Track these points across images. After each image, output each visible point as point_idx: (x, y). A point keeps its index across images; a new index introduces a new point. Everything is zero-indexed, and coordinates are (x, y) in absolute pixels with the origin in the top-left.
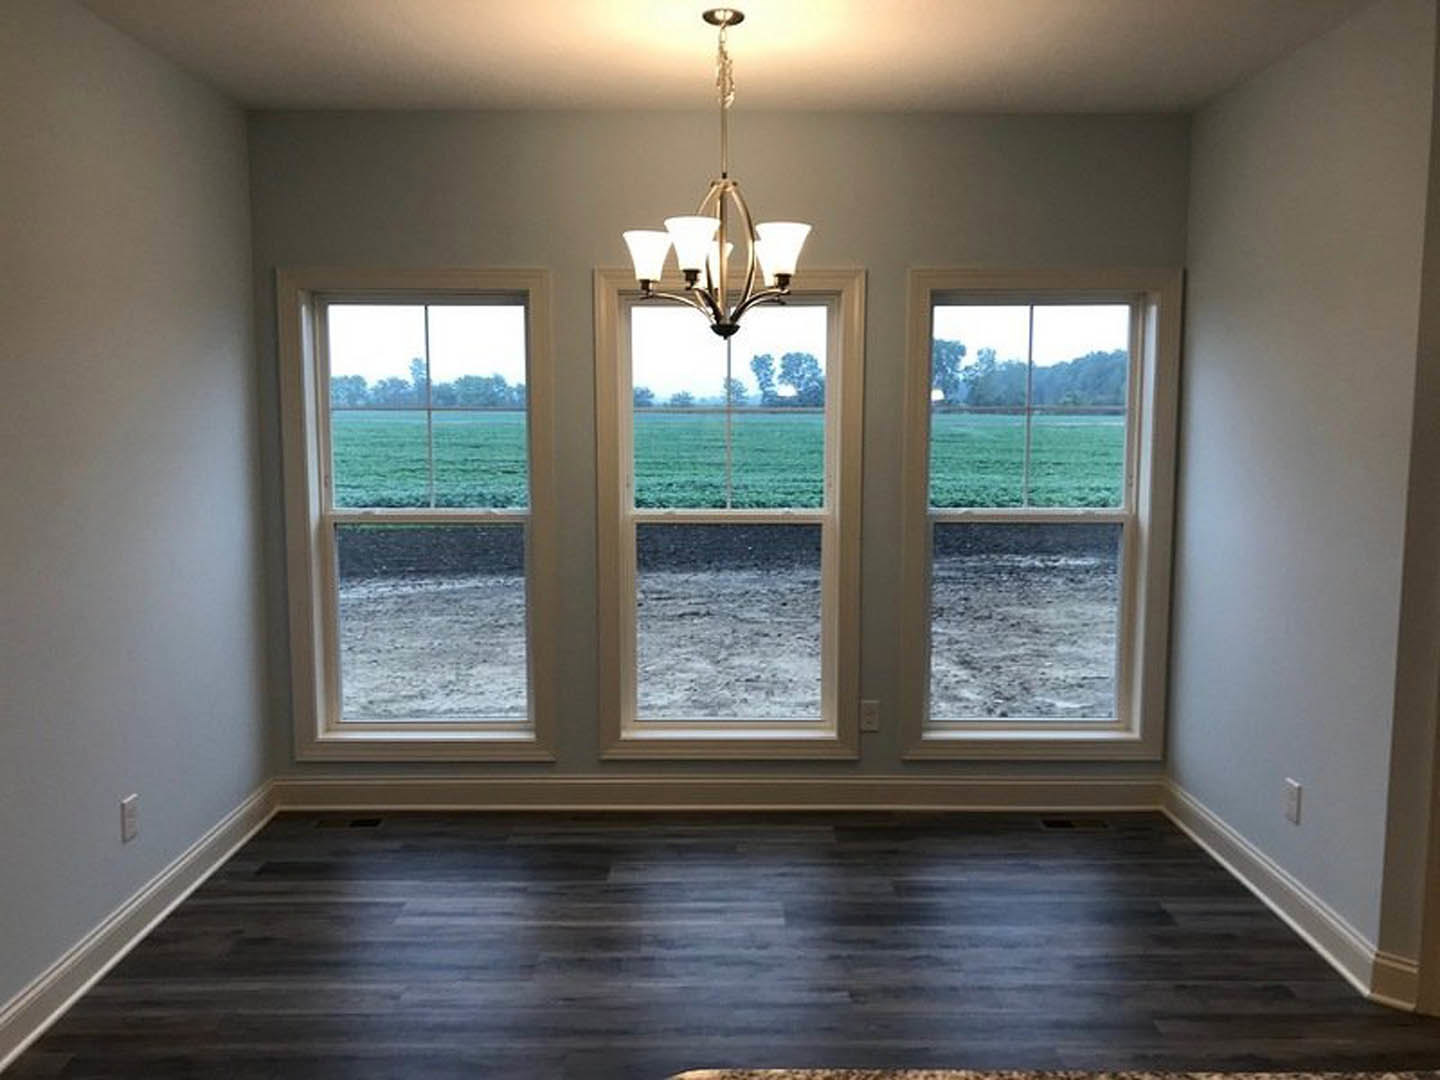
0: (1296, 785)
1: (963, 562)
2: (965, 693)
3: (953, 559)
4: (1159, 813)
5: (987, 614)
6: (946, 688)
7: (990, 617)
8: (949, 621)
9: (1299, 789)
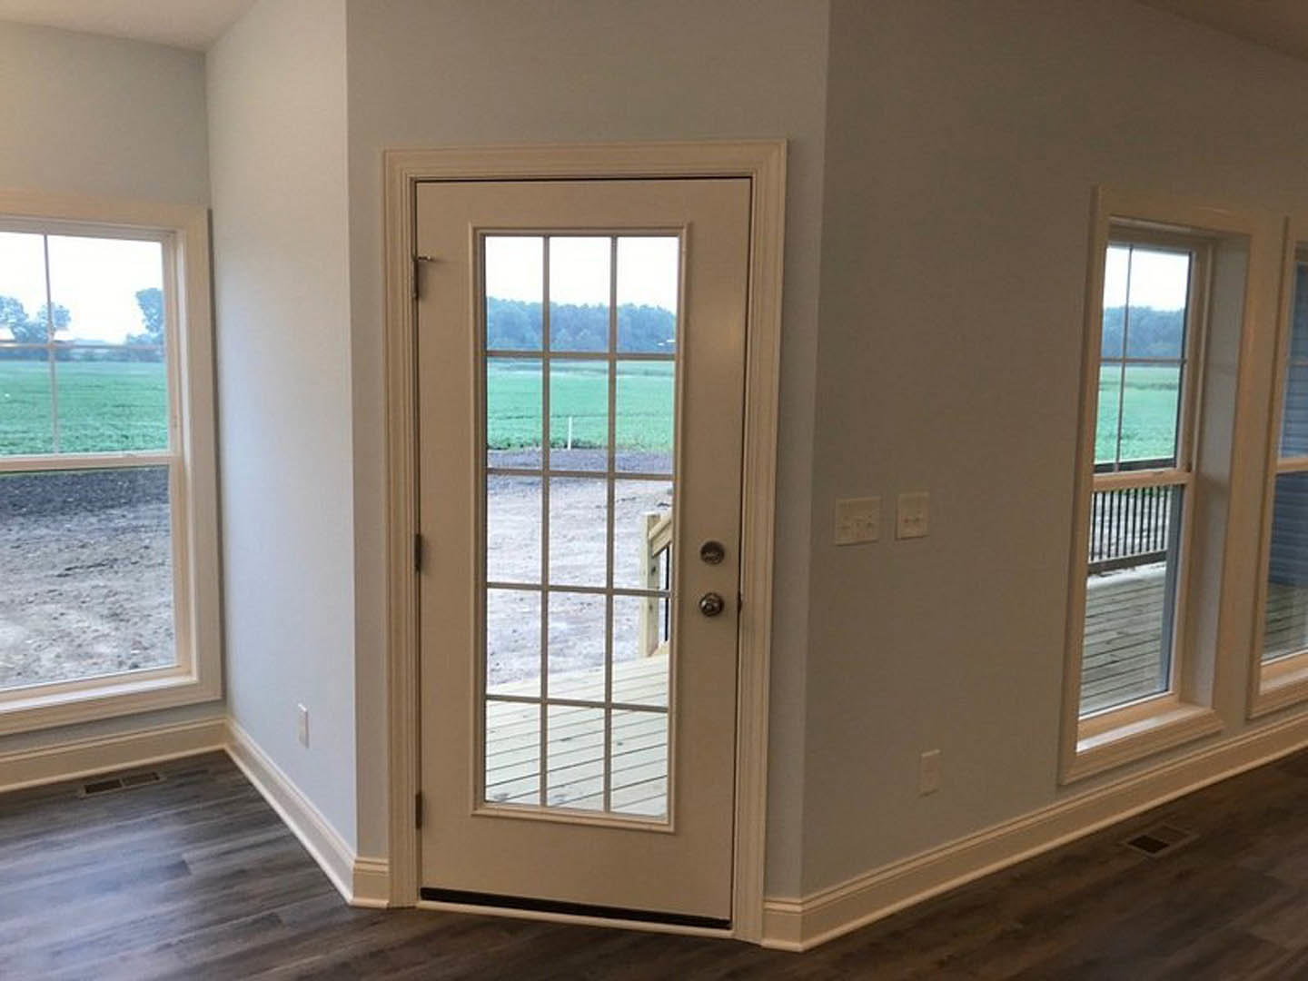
0: (305, 709)
1: (160, 509)
2: (102, 648)
3: (151, 507)
4: (222, 752)
5: (160, 561)
6: (80, 646)
7: (163, 564)
8: (116, 572)
9: (307, 713)
